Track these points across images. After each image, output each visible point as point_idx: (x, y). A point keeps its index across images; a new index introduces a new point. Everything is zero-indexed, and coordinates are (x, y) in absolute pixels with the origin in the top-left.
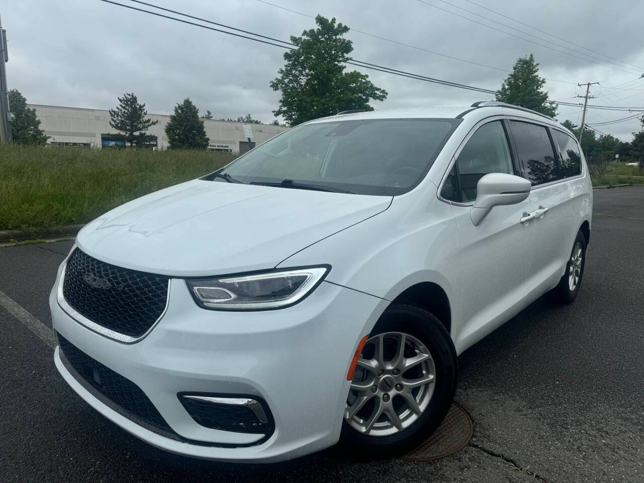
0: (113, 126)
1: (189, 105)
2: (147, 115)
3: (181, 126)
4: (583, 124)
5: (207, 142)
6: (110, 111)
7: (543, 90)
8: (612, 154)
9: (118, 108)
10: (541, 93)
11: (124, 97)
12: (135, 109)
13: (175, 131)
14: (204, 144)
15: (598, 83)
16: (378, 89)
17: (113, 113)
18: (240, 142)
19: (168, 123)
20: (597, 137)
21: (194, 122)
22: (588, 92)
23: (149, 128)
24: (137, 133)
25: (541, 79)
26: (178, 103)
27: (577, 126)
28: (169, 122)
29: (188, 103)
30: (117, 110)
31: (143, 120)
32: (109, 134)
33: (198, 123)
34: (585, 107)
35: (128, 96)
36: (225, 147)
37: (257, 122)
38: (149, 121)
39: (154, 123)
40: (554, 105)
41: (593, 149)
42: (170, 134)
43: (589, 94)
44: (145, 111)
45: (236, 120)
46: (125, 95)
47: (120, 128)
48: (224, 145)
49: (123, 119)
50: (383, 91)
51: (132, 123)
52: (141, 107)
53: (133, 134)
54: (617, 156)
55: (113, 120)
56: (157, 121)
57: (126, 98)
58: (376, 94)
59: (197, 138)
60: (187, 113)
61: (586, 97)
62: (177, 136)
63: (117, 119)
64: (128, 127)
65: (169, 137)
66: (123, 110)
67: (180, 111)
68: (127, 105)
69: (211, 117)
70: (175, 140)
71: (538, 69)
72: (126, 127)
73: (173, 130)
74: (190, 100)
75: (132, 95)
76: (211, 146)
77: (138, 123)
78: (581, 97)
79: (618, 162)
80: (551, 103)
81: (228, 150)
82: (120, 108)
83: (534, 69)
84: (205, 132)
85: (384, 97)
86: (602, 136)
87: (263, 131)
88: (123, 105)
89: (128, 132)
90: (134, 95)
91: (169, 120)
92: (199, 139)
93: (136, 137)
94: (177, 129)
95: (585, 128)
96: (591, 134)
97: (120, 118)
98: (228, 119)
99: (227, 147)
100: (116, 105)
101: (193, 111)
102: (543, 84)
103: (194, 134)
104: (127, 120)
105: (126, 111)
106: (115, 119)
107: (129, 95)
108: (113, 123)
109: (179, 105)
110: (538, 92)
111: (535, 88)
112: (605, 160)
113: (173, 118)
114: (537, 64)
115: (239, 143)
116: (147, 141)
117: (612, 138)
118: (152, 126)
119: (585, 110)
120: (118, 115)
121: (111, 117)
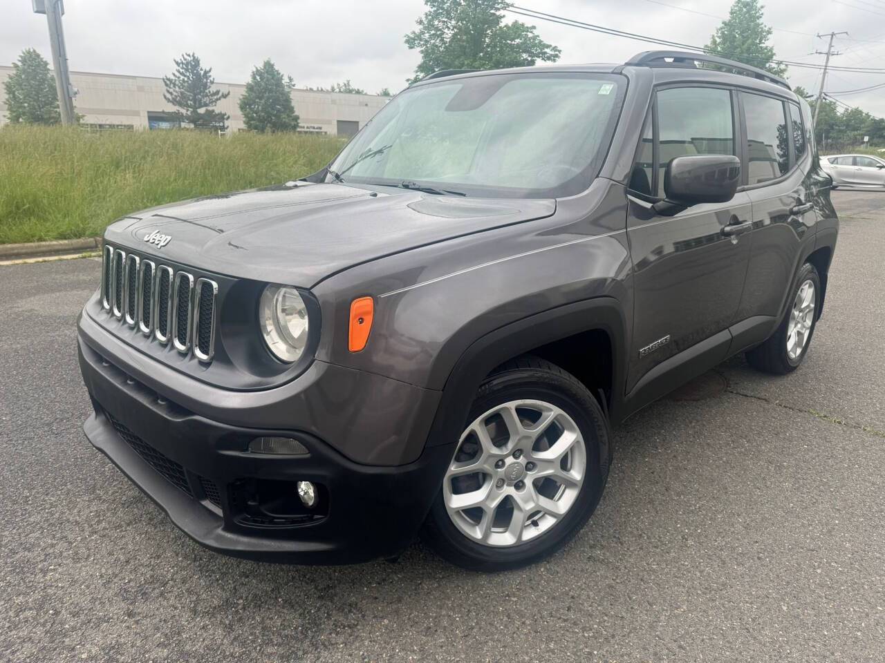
0: (168, 100)
1: (270, 69)
2: (214, 84)
3: (260, 99)
4: (821, 93)
5: (296, 121)
6: (163, 79)
7: (767, 44)
8: (859, 135)
9: (174, 75)
10: (766, 48)
11: (183, 59)
12: (198, 75)
13: (253, 107)
14: (293, 123)
15: (847, 33)
16: (548, 46)
17: (168, 82)
18: (338, 121)
19: (243, 95)
20: (840, 111)
21: (278, 93)
22: (831, 46)
23: (218, 102)
24: (202, 111)
25: (766, 29)
26: (257, 66)
27: (812, 96)
28: (244, 93)
29: (269, 66)
30: (173, 77)
31: (210, 92)
32: (163, 112)
33: (284, 95)
34: (825, 69)
35: (188, 58)
36: (317, 128)
37: (358, 92)
38: (217, 92)
39: (225, 96)
40: (783, 67)
41: (833, 129)
42: (246, 111)
43: (832, 49)
44: (211, 79)
45: (329, 89)
46: (183, 56)
47: (180, 104)
48: (316, 126)
49: (182, 90)
50: (555, 49)
51: (195, 95)
52: (206, 72)
53: (197, 112)
54: (866, 139)
55: (168, 91)
56: (229, 93)
57: (185, 59)
58: (546, 53)
59: (284, 116)
60: (267, 80)
61: (828, 54)
62: (256, 114)
63: (174, 91)
64: (189, 102)
65: (245, 115)
66: (182, 77)
67: (258, 78)
68: (187, 70)
69: (294, 85)
70: (252, 119)
71: (762, 14)
72: (187, 102)
73: (250, 105)
74: (272, 62)
75: (193, 56)
76: (301, 127)
77: (203, 97)
78: (820, 53)
79: (867, 147)
80: (779, 63)
81: (321, 132)
82: (178, 74)
83: (757, 14)
84: (293, 108)
85: (556, 56)
86: (848, 109)
87: (369, 105)
88: (181, 70)
89: (190, 109)
90: (195, 55)
91: (243, 91)
92: (286, 117)
93: (200, 116)
94: (254, 103)
95: (824, 98)
96: (831, 107)
97: (177, 89)
98: (318, 88)
99: (320, 128)
100: (171, 70)
101: (275, 78)
102: (769, 36)
103: (279, 111)
104: (188, 92)
105: (186, 79)
106: (171, 90)
107: (189, 55)
108: (168, 96)
109: (257, 68)
110: (761, 47)
111: (758, 41)
112: (848, 144)
113: (250, 88)
114: (762, 7)
115: (336, 123)
116: (216, 122)
117: (861, 112)
118: (222, 99)
119: (824, 73)
120: (175, 85)
121: (166, 88)
